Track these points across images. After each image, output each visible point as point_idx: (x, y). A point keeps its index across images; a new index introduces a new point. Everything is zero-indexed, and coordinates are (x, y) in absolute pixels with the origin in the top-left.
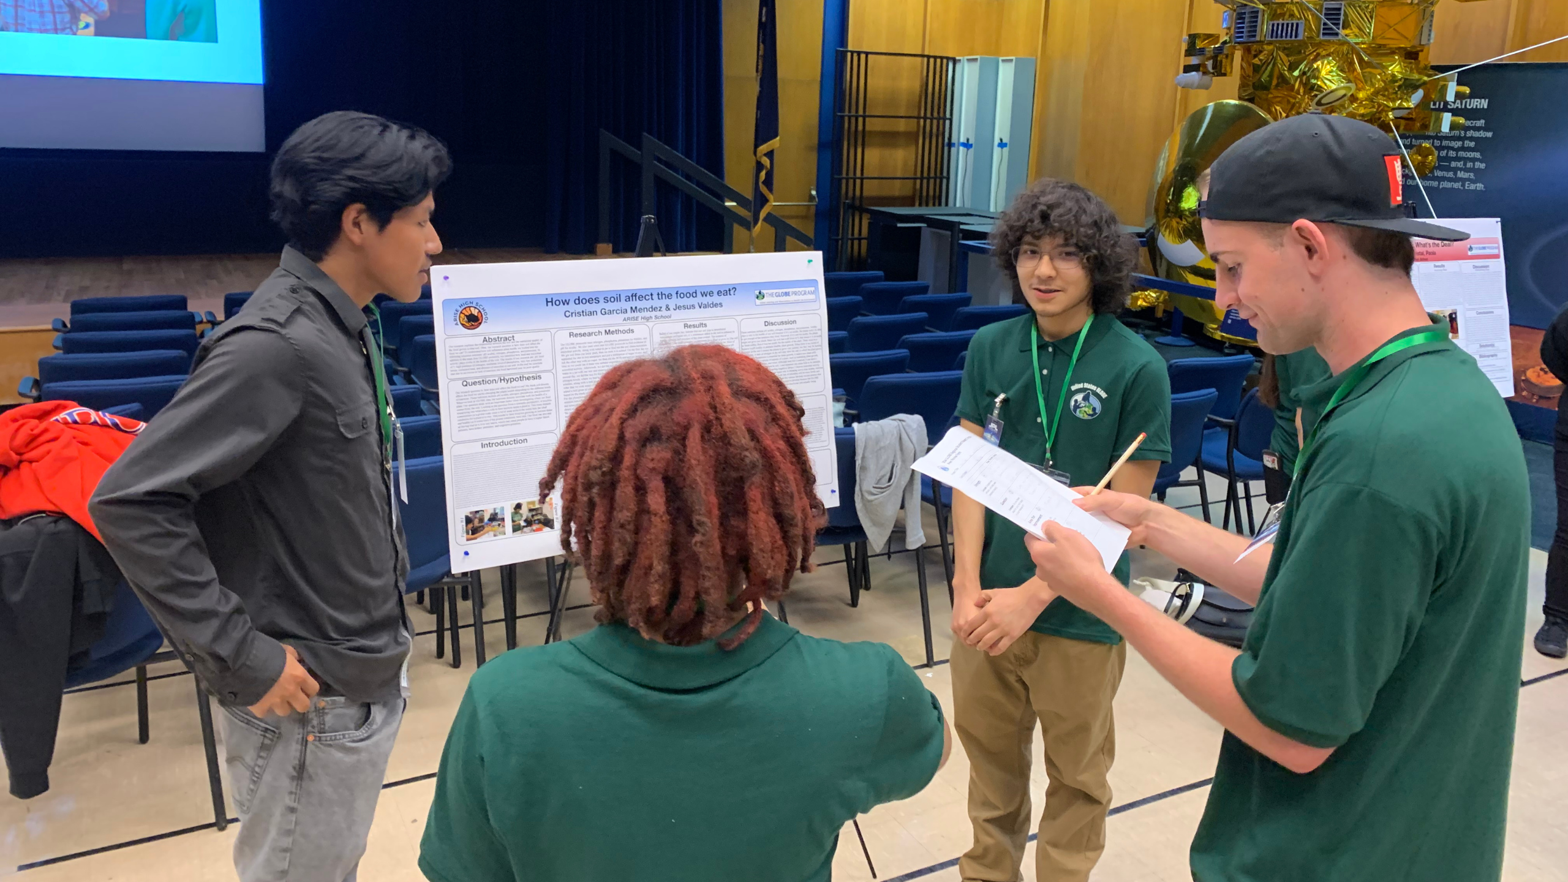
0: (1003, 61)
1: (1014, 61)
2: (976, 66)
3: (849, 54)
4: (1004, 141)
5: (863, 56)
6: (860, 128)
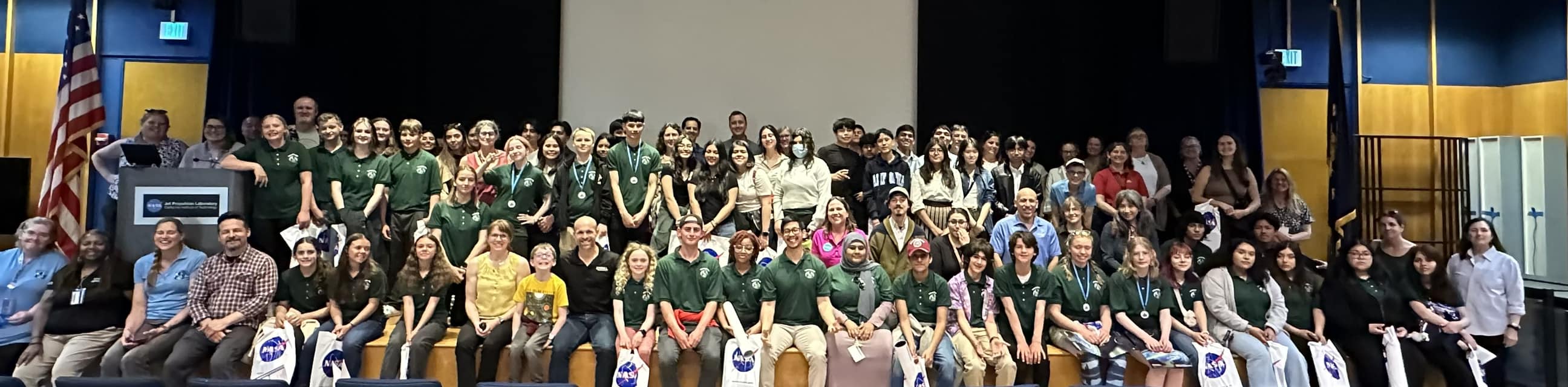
0: (1526, 140)
1: (1542, 139)
2: (1497, 146)
3: (1362, 140)
4: (1537, 210)
5: (1376, 140)
6: (1377, 198)
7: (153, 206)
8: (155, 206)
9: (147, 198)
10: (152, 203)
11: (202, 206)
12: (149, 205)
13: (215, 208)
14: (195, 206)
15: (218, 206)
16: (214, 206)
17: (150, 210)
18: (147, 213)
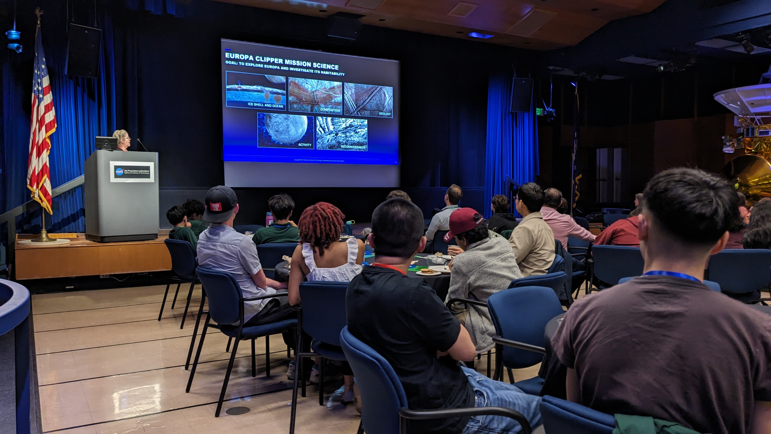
4: (618, 178)
7: (119, 172)
8: (120, 172)
9: (116, 167)
10: (119, 170)
11: (142, 172)
12: (117, 172)
13: (148, 173)
14: (138, 172)
15: (149, 172)
16: (147, 172)
17: (117, 174)
18: (116, 176)
